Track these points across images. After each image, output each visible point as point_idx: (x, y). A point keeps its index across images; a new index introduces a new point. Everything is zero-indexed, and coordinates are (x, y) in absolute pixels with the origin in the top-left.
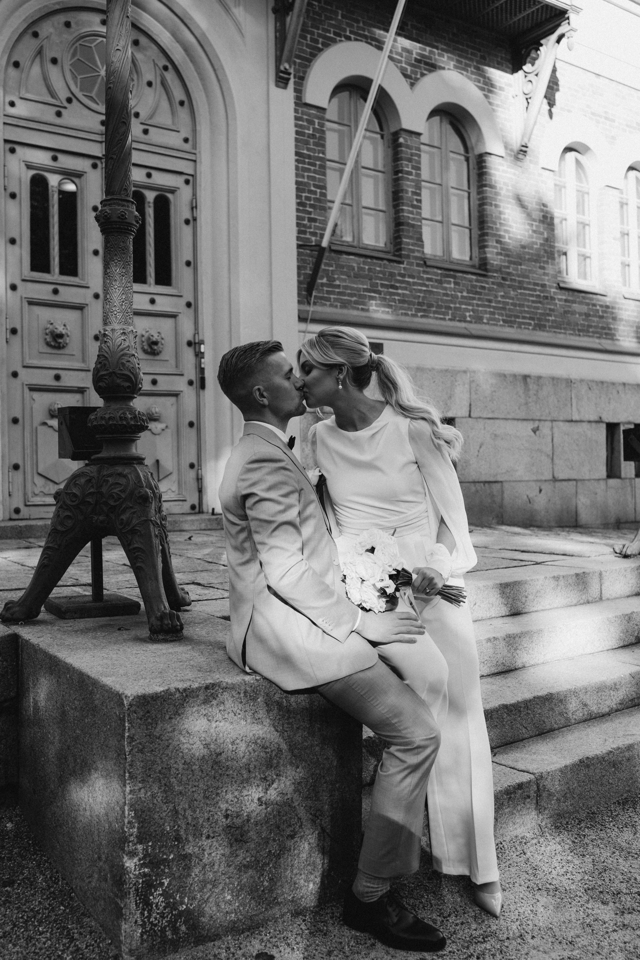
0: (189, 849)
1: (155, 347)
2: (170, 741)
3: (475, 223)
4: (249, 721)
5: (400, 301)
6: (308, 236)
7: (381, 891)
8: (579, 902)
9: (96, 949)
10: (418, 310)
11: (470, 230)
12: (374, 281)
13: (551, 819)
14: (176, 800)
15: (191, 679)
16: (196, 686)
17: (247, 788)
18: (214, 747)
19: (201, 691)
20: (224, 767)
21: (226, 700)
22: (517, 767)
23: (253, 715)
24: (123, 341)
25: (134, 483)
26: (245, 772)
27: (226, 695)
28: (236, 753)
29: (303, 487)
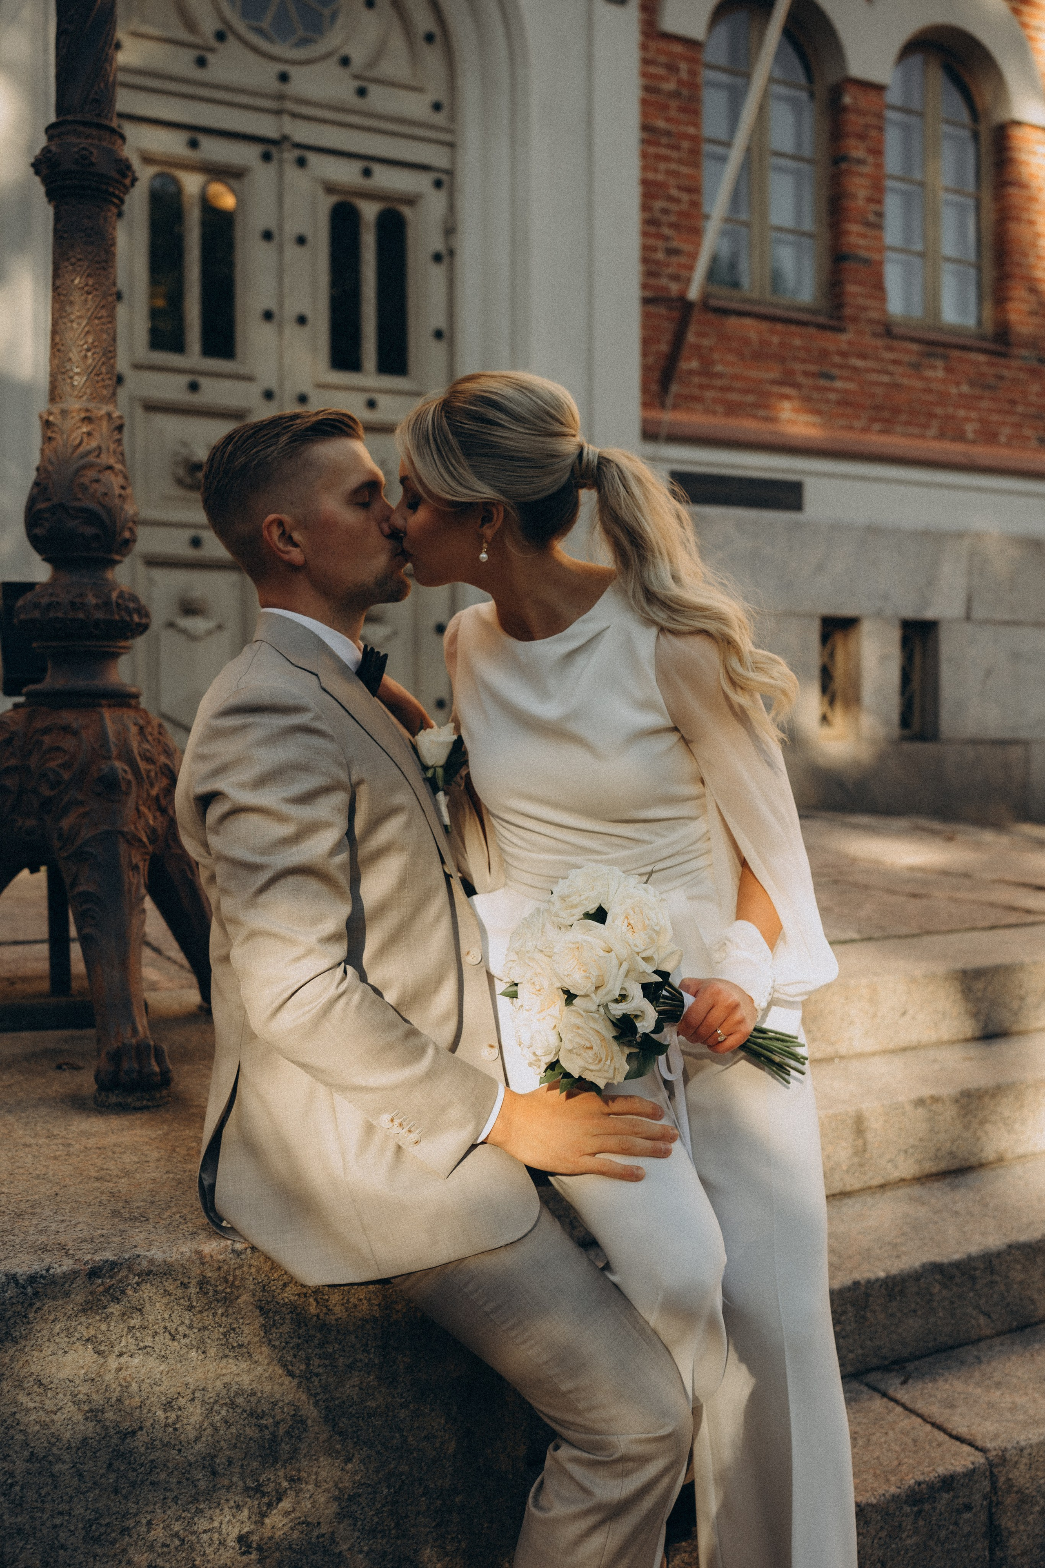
3: (988, 255)
4: (212, 1352)
5: (838, 403)
6: (664, 281)
10: (873, 420)
11: (979, 268)
12: (789, 365)
15: (70, 1244)
16: (65, 1268)
17: (208, 1513)
18: (114, 1417)
19: (79, 1281)
20: (142, 1465)
21: (147, 1301)
22: (949, 1426)
23: (225, 1336)
24: (85, 437)
25: (94, 749)
26: (200, 1476)
27: (147, 1291)
28: (176, 1429)
29: (365, 776)
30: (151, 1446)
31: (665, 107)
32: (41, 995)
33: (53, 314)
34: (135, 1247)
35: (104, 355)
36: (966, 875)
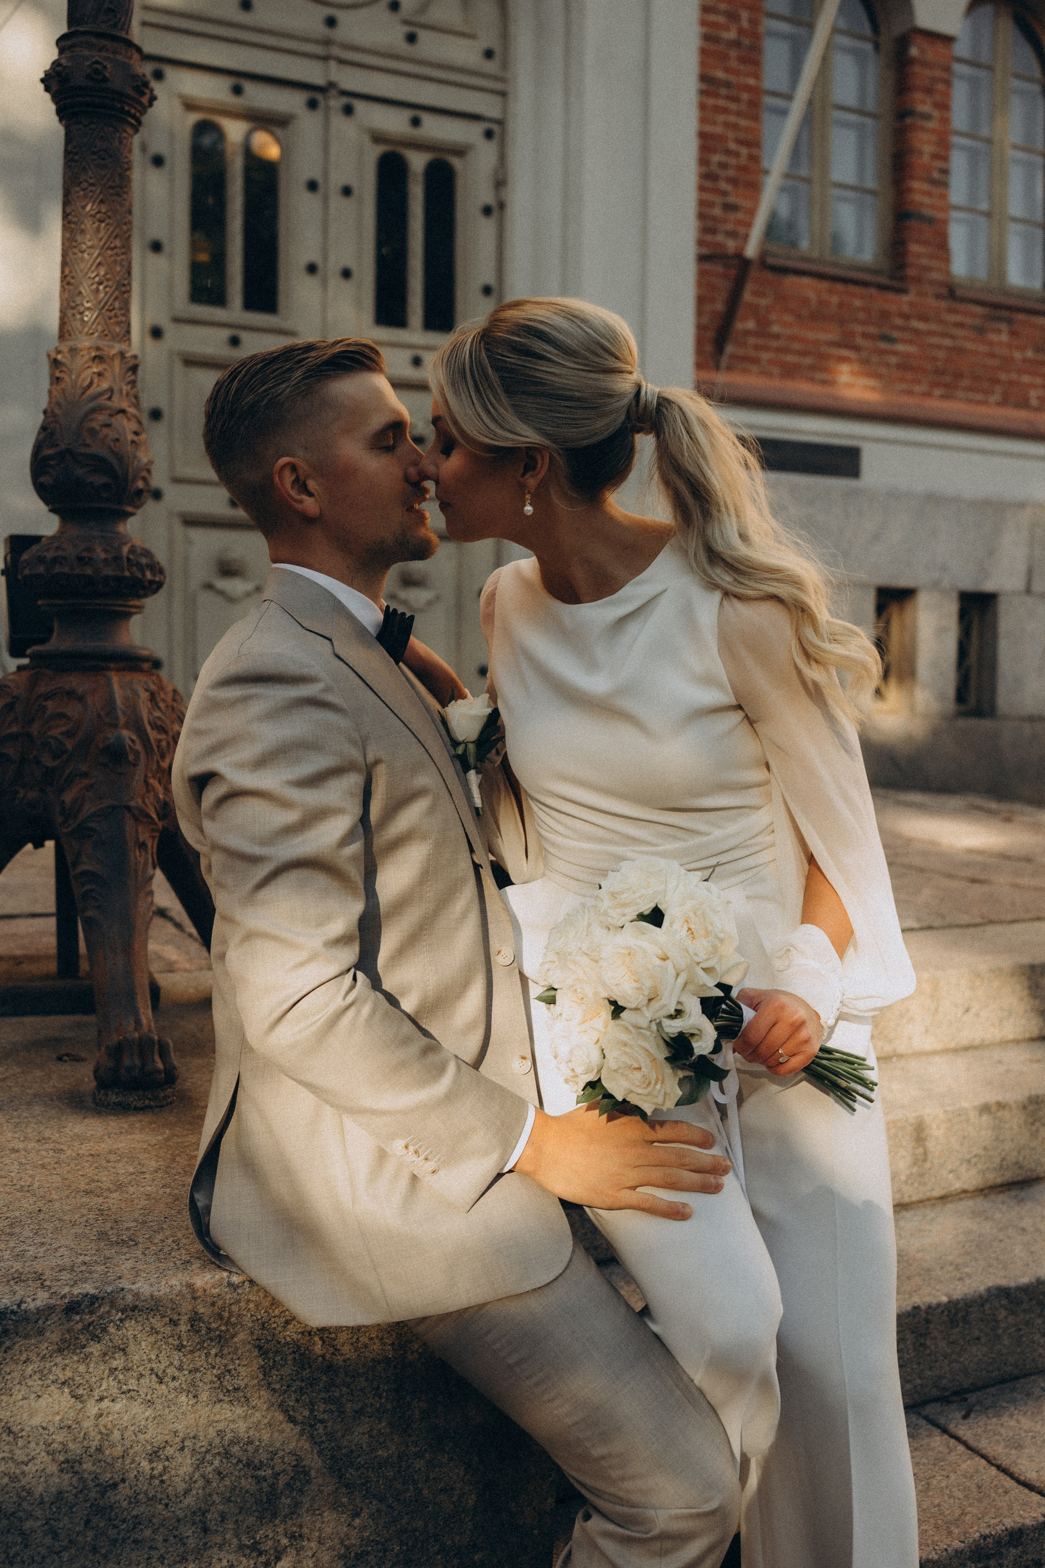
5: (899, 366)
6: (720, 238)
10: (934, 385)
12: (848, 326)
15: (47, 1272)
16: (39, 1303)
18: (94, 1468)
19: (54, 1317)
20: (124, 1521)
21: (131, 1341)
22: (1015, 1470)
23: (219, 1379)
24: (96, 376)
25: (99, 715)
26: (190, 1533)
27: (131, 1328)
28: (162, 1482)
29: (382, 754)
30: (134, 1500)
31: (724, 57)
32: (47, 977)
33: (63, 244)
34: (120, 1278)
35: (116, 289)
36: (1028, 860)
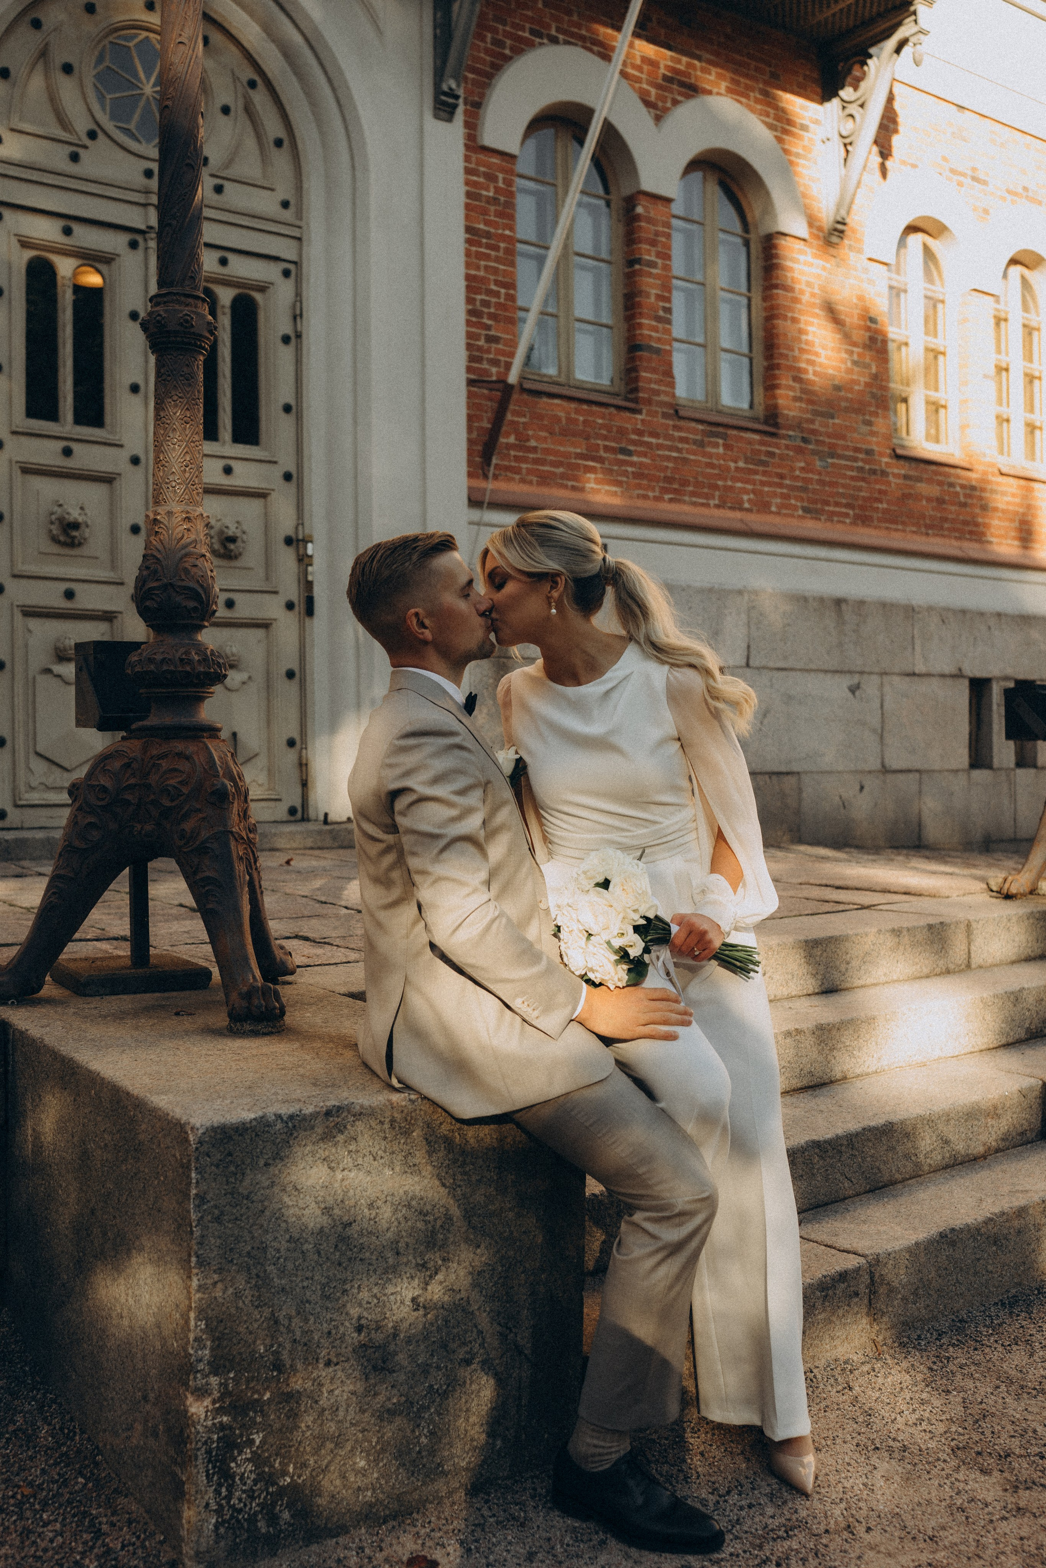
0: (297, 1383)
1: (232, 547)
2: (266, 1203)
3: (758, 348)
4: (397, 1169)
5: (636, 475)
6: (485, 365)
7: (616, 1452)
8: (943, 1470)
9: (140, 1551)
10: (665, 490)
11: (751, 359)
12: (592, 441)
13: (893, 1331)
14: (276, 1302)
15: (301, 1099)
17: (394, 1281)
18: (340, 1213)
19: (319, 1119)
20: (356, 1246)
21: (359, 1134)
22: (837, 1245)
23: (405, 1159)
24: (185, 531)
25: (203, 769)
26: (390, 1255)
27: (360, 1126)
28: (376, 1222)
29: (491, 778)
30: (361, 1233)
31: (485, 212)
